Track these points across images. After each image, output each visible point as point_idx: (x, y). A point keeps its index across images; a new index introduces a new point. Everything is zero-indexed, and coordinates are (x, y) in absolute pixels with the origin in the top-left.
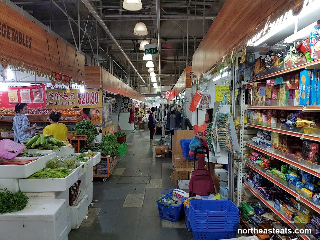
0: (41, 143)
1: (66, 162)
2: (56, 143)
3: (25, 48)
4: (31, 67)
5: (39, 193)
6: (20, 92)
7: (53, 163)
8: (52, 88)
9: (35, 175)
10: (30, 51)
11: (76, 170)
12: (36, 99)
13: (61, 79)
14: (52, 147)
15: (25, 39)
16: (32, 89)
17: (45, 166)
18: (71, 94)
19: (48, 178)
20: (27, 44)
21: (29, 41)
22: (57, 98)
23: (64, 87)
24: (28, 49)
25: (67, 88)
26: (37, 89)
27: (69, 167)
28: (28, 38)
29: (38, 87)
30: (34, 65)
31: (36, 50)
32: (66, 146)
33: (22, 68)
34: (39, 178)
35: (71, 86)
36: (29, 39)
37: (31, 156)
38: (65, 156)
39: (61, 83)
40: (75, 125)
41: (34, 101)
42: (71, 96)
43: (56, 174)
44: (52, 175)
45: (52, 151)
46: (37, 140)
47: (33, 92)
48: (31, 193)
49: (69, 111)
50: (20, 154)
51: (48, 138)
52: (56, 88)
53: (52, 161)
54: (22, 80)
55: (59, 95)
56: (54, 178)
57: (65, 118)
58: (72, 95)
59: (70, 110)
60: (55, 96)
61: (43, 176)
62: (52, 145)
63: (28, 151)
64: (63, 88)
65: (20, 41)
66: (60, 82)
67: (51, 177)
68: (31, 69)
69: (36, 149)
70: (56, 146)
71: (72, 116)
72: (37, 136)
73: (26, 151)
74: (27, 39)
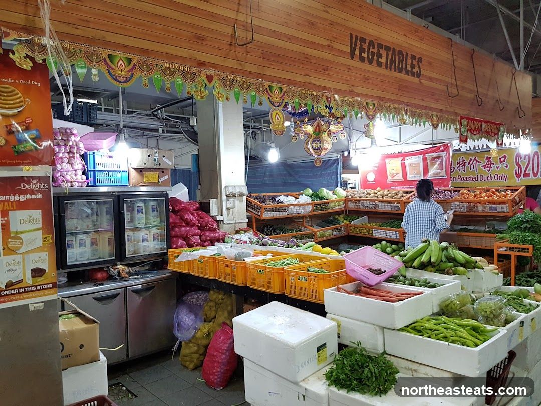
0: (433, 260)
1: (483, 307)
2: (464, 262)
3: (409, 78)
4: (420, 114)
5: (421, 366)
6: (405, 162)
7: (453, 306)
8: (463, 150)
9: (415, 327)
10: (418, 82)
11: (503, 331)
12: (432, 172)
13: (479, 130)
14: (453, 268)
15: (409, 61)
16: (426, 155)
17: (436, 310)
18: (500, 159)
19: (439, 340)
20: (414, 70)
21: (417, 65)
22: (472, 168)
23: (487, 146)
24: (415, 80)
25: (493, 146)
26: (435, 155)
27: (488, 320)
28: (415, 60)
29: (437, 150)
30: (426, 108)
31: (430, 79)
32: (483, 269)
33: (403, 116)
34: (422, 336)
35: (500, 143)
36: (417, 60)
37: (412, 284)
38: (481, 289)
39: (480, 138)
40: (506, 221)
41: (429, 176)
42: (501, 162)
43: (459, 333)
44: (448, 335)
45: (454, 279)
46: (424, 252)
47: (427, 160)
48: (406, 361)
49: (494, 193)
50: (392, 276)
51: (447, 250)
52: (471, 149)
53: (452, 302)
54: (411, 141)
55: (477, 161)
56: (453, 342)
57: (485, 208)
58: (503, 160)
59: (498, 191)
60: (469, 163)
61: (430, 332)
62: (455, 266)
63: (406, 271)
64: (485, 147)
65: (400, 66)
66: (478, 136)
67: (445, 338)
68: (420, 116)
69: (422, 269)
70: (461, 269)
71: (500, 204)
72: (424, 244)
73: (403, 272)
74: (412, 61)
